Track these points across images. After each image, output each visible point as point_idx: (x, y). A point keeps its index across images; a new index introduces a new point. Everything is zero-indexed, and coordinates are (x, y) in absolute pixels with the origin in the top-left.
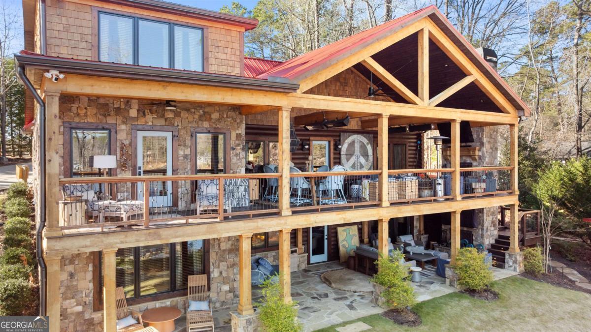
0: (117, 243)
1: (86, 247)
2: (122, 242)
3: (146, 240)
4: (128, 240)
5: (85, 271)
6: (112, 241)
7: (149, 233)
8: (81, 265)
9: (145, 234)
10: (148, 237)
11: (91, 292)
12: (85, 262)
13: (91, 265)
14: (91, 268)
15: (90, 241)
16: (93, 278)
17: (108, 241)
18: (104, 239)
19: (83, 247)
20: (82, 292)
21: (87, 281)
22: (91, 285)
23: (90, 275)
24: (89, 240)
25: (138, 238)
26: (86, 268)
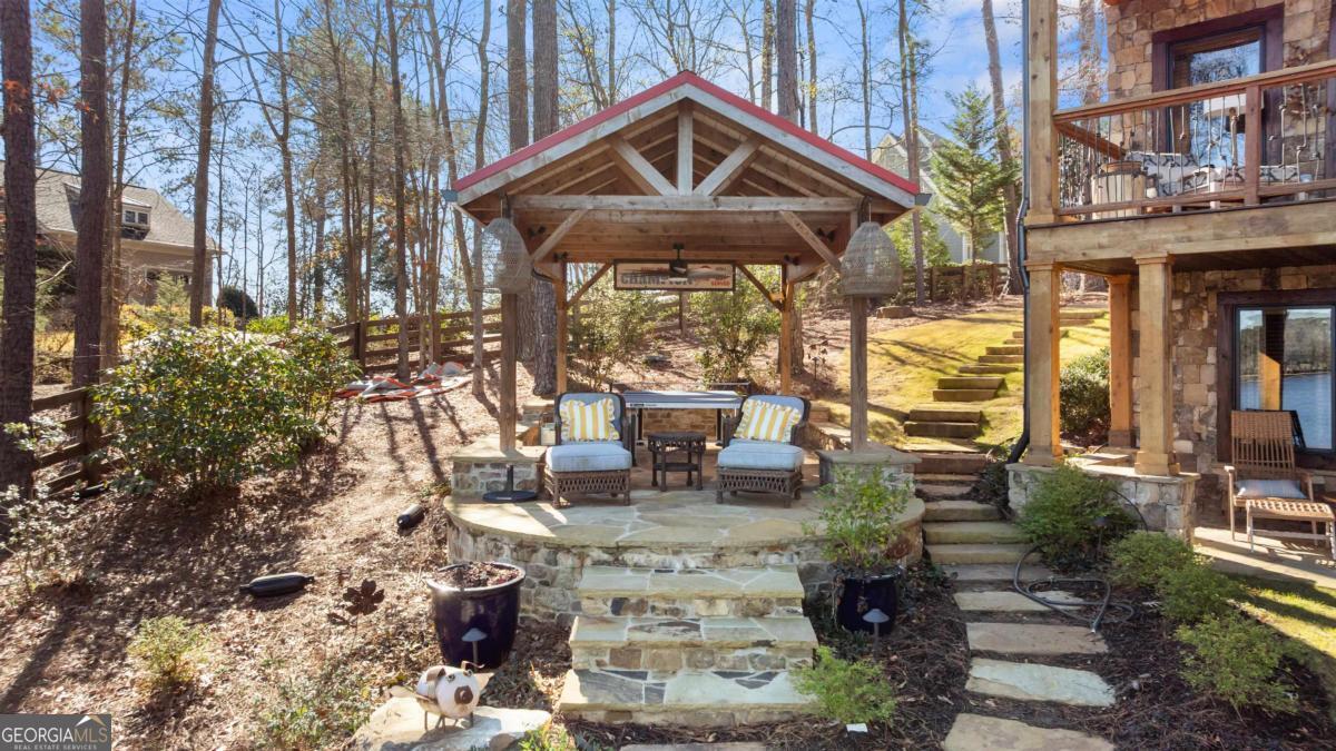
0: (1166, 241)
1: (1101, 247)
2: (1179, 240)
3: (1244, 235)
4: (1193, 234)
5: (1201, 363)
6: (1156, 237)
7: (1252, 218)
8: (1189, 349)
9: (1241, 222)
10: (1249, 229)
11: (1210, 413)
12: (1199, 342)
13: (1212, 351)
14: (1211, 358)
15: (1109, 236)
16: (1218, 382)
17: (1147, 237)
18: (1137, 231)
19: (1094, 248)
20: (1191, 410)
21: (1203, 386)
22: (1212, 398)
23: (1209, 375)
24: (1105, 234)
25: (1220, 231)
26: (1201, 357)
